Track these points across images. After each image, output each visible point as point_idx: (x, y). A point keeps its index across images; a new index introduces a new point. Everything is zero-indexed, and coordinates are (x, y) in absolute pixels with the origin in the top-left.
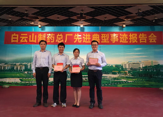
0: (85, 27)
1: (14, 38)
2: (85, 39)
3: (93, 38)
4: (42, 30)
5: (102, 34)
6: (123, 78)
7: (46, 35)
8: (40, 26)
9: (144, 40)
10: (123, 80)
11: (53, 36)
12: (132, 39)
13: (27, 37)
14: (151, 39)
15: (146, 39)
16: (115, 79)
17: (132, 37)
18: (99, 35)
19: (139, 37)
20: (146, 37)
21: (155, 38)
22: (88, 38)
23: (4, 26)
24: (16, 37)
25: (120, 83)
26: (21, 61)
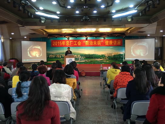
6: (105, 60)
10: (105, 61)
16: (101, 61)
25: (103, 62)
26: (60, 54)
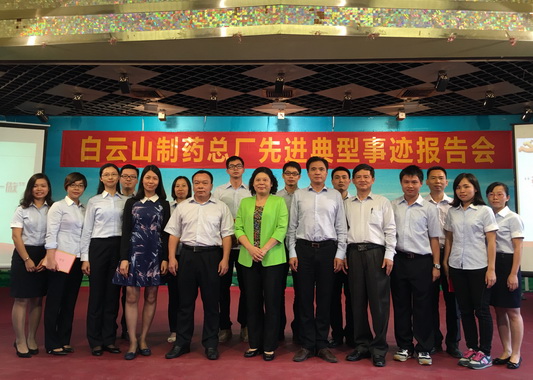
0: (291, 118)
1: (88, 149)
2: (292, 153)
3: (314, 148)
4: (169, 126)
5: (339, 139)
7: (180, 140)
8: (161, 116)
9: (460, 156)
11: (200, 144)
12: (424, 154)
13: (126, 148)
14: (480, 153)
15: (463, 153)
17: (424, 147)
18: (329, 142)
19: (446, 148)
20: (466, 148)
21: (490, 149)
22: (299, 150)
23: (60, 115)
24: (94, 145)
